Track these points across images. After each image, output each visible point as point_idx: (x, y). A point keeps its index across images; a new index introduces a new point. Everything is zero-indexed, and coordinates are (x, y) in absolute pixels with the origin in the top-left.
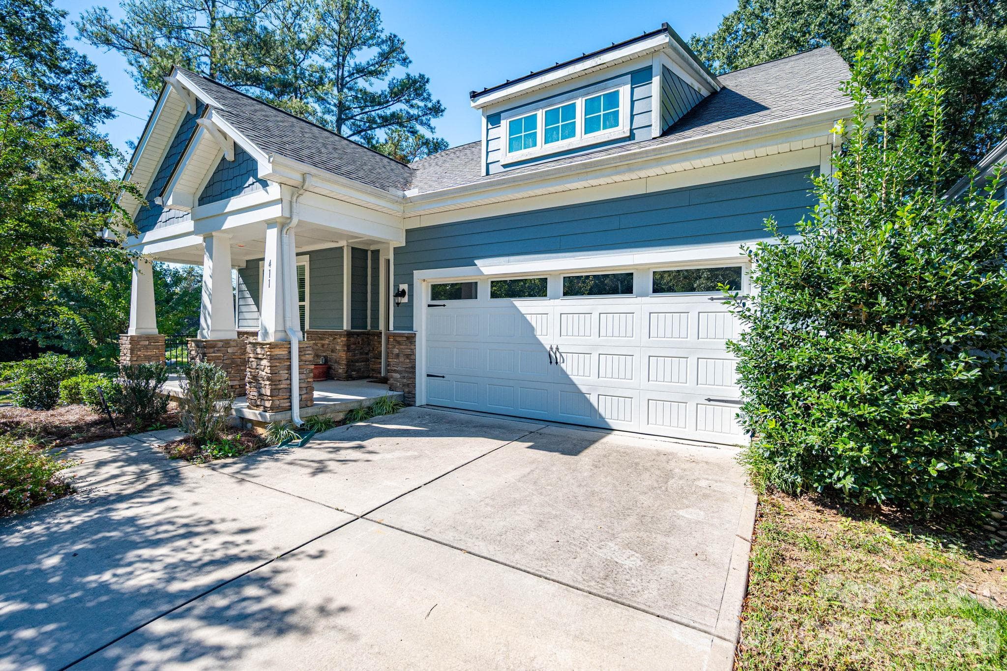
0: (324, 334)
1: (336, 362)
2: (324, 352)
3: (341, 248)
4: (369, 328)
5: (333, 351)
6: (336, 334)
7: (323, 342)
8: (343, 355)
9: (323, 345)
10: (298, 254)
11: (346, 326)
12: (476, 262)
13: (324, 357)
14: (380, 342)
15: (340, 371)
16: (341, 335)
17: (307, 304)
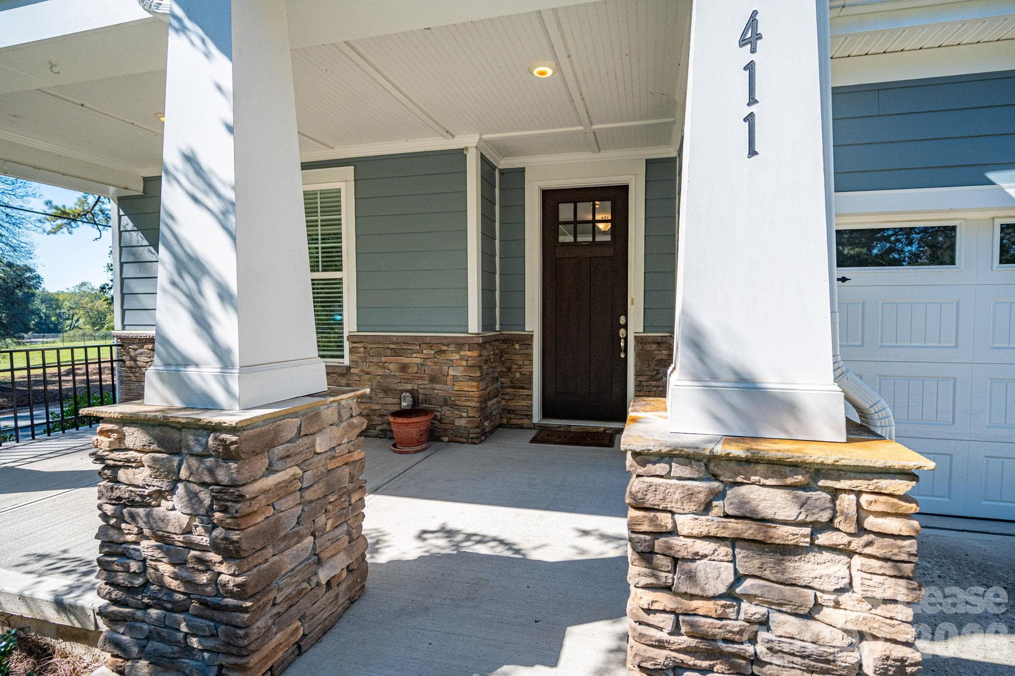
0: (406, 341)
1: (446, 402)
2: (408, 381)
3: (460, 154)
4: (498, 327)
5: (433, 379)
6: (448, 342)
7: (404, 360)
8: (471, 389)
9: (404, 368)
10: (305, 166)
11: (474, 325)
12: (991, 176)
13: (411, 392)
14: (529, 357)
15: (462, 422)
16: (460, 345)
17: (348, 275)
